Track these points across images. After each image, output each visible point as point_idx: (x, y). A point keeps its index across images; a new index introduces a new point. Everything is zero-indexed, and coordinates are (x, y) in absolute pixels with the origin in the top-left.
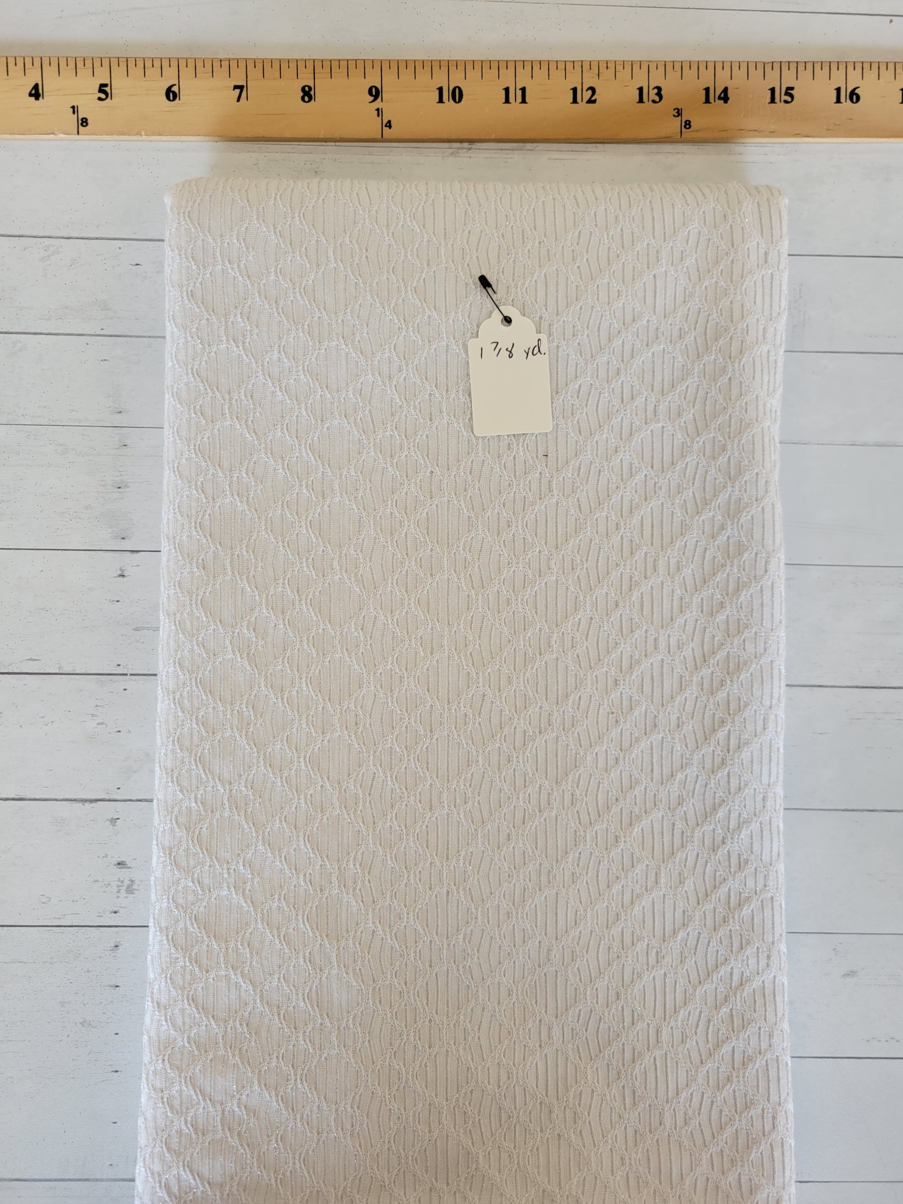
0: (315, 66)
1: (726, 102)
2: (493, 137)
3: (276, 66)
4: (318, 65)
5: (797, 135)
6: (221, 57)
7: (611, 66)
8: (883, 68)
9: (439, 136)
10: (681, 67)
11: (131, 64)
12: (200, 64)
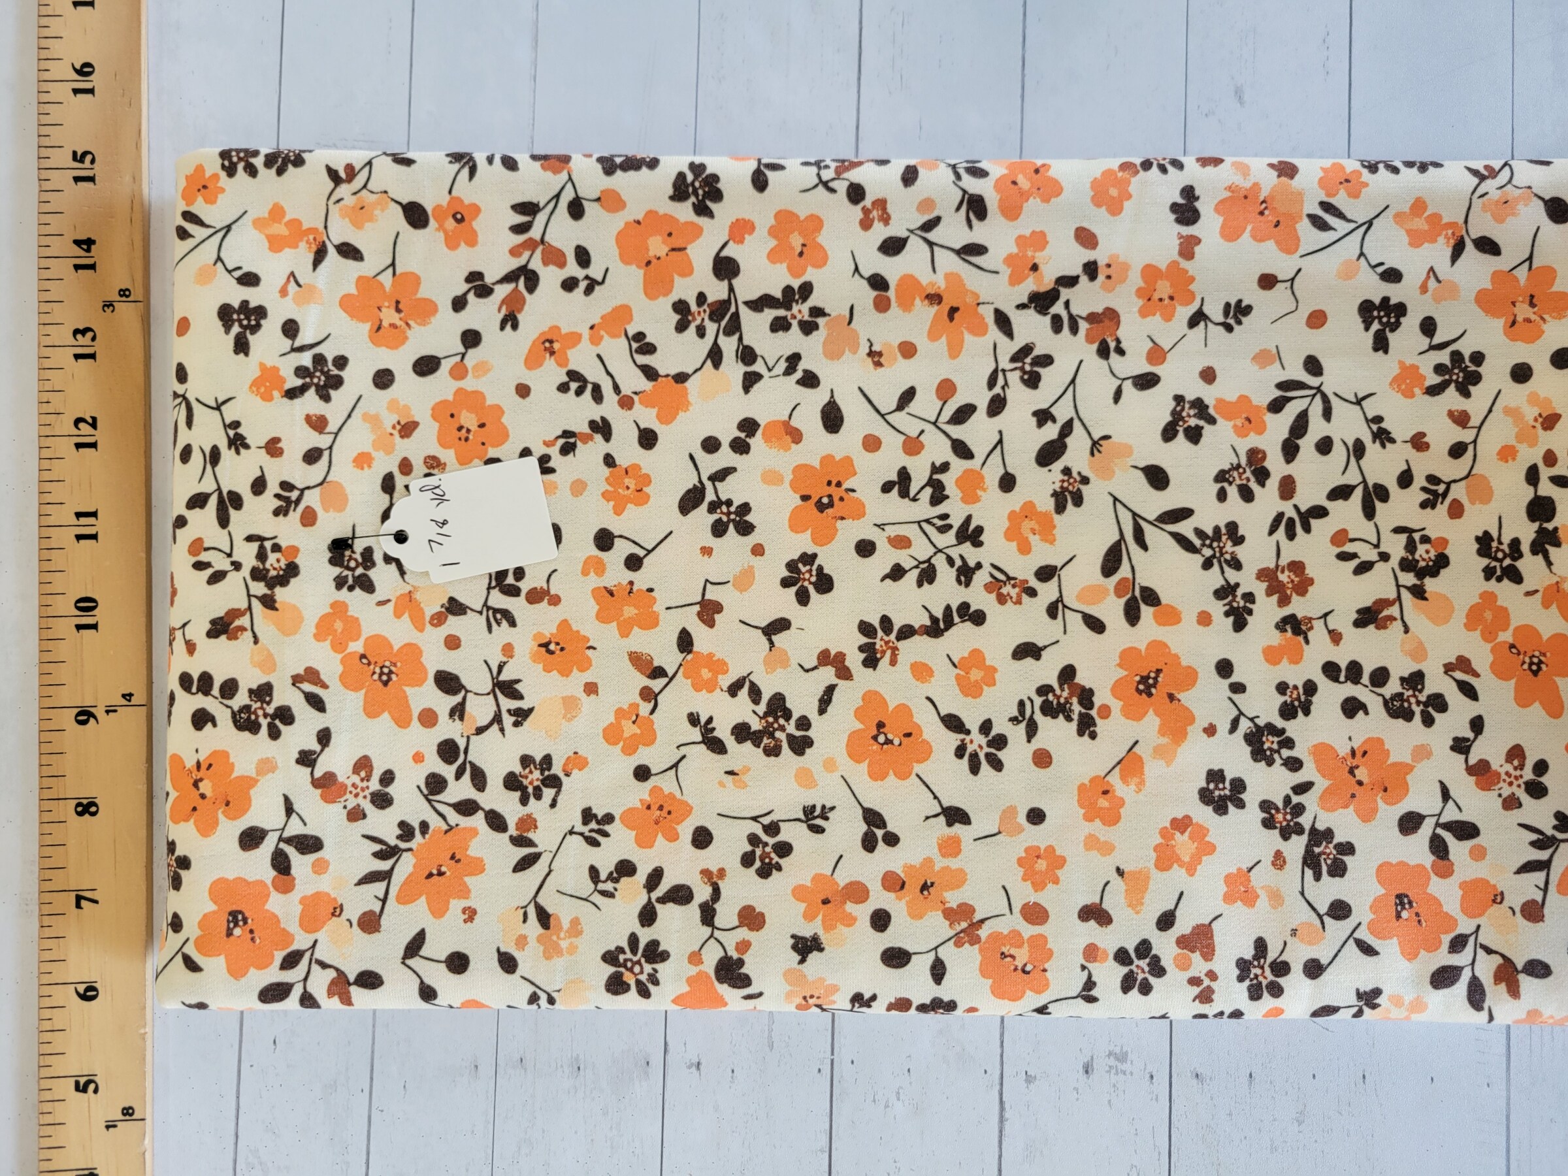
0: (48, 799)
1: (94, 242)
2: (143, 555)
3: (48, 851)
4: (47, 794)
5: (138, 146)
6: (37, 925)
7: (45, 398)
8: (46, 32)
9: (143, 629)
10: (46, 302)
11: (47, 1049)
12: (48, 956)
